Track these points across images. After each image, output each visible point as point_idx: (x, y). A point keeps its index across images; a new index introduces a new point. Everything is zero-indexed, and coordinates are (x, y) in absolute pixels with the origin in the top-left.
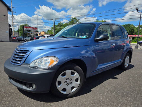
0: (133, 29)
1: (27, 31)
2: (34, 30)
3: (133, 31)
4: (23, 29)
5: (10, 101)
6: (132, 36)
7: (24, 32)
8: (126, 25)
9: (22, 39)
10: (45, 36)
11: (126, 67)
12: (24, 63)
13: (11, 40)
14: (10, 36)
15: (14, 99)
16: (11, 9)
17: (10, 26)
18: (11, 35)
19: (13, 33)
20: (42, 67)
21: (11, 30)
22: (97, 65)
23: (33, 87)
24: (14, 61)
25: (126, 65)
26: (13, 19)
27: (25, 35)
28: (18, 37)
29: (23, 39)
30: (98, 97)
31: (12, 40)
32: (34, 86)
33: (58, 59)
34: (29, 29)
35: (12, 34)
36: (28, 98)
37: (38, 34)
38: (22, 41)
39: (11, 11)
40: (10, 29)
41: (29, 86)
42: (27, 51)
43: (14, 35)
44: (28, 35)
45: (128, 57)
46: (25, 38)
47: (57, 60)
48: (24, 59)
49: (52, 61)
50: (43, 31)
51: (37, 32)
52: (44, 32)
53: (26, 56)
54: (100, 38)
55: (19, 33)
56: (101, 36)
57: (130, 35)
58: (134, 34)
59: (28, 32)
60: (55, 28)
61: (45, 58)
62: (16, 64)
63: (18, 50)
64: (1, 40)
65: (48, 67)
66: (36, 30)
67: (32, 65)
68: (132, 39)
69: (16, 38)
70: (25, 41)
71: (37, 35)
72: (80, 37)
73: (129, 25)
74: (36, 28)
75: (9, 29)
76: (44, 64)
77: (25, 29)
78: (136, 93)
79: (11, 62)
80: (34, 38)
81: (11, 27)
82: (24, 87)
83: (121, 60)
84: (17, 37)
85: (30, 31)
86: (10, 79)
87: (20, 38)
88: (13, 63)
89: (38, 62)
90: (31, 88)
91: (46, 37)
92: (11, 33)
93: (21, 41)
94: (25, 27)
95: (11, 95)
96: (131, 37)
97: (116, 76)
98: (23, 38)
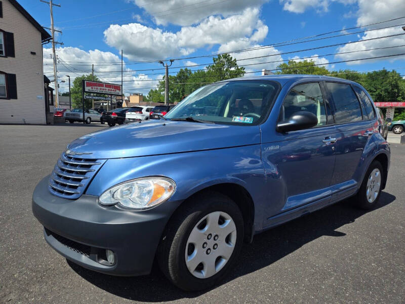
0: (396, 86)
1: (92, 94)
2: (113, 92)
3: (396, 90)
4: (81, 89)
5: (45, 295)
6: (394, 104)
7: (86, 96)
8: (375, 72)
9: (79, 115)
10: (142, 109)
11: (371, 201)
12: (84, 193)
13: (49, 121)
14: (47, 110)
15: (55, 288)
16: (50, 36)
17: (47, 81)
18: (51, 107)
19: (57, 101)
20: (131, 205)
21: (50, 92)
22: (285, 199)
23: (107, 260)
24: (59, 188)
25: (372, 195)
26: (55, 61)
27: (86, 105)
28: (68, 112)
29: (81, 117)
30: (286, 290)
31: (54, 119)
32: (111, 257)
33: (174, 185)
34: (98, 89)
35: (52, 104)
36: (93, 287)
37: (122, 103)
38: (80, 121)
39: (52, 40)
40: (48, 90)
41: (97, 255)
42: (94, 160)
43: (57, 106)
44: (95, 104)
45: (376, 173)
46: (87, 115)
47: (171, 187)
48: (85, 183)
49: (159, 190)
50: (137, 94)
51: (120, 98)
52: (137, 98)
53: (90, 175)
54: (292, 122)
55: (72, 100)
56: (296, 117)
57: (389, 101)
58: (399, 98)
59: (97, 98)
60: (168, 84)
61: (139, 182)
62: (64, 196)
63: (71, 158)
64: (24, 120)
65: (147, 206)
66: (118, 91)
67: (105, 198)
68: (395, 112)
69: (62, 113)
70: (86, 121)
71: (119, 105)
72: (237, 119)
73: (385, 73)
74: (118, 87)
75: (45, 89)
76: (138, 197)
77: (87, 89)
78: (396, 280)
79: (51, 190)
80: (112, 113)
81: (51, 85)
82: (84, 259)
83: (356, 182)
84: (65, 110)
85: (99, 94)
86: (48, 235)
87: (74, 115)
88: (56, 193)
89: (122, 192)
90: (103, 261)
91: (144, 111)
92: (50, 99)
93: (77, 122)
94: (89, 85)
95: (48, 277)
96: (391, 107)
97: (341, 228)
98: (82, 115)
